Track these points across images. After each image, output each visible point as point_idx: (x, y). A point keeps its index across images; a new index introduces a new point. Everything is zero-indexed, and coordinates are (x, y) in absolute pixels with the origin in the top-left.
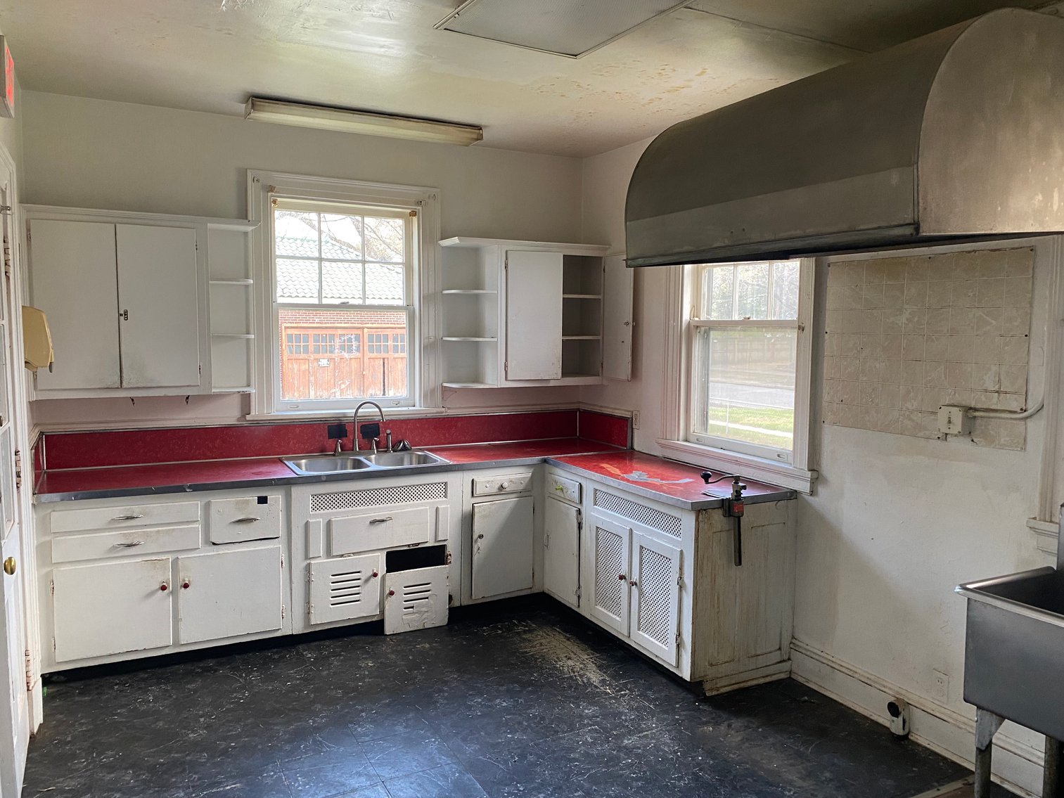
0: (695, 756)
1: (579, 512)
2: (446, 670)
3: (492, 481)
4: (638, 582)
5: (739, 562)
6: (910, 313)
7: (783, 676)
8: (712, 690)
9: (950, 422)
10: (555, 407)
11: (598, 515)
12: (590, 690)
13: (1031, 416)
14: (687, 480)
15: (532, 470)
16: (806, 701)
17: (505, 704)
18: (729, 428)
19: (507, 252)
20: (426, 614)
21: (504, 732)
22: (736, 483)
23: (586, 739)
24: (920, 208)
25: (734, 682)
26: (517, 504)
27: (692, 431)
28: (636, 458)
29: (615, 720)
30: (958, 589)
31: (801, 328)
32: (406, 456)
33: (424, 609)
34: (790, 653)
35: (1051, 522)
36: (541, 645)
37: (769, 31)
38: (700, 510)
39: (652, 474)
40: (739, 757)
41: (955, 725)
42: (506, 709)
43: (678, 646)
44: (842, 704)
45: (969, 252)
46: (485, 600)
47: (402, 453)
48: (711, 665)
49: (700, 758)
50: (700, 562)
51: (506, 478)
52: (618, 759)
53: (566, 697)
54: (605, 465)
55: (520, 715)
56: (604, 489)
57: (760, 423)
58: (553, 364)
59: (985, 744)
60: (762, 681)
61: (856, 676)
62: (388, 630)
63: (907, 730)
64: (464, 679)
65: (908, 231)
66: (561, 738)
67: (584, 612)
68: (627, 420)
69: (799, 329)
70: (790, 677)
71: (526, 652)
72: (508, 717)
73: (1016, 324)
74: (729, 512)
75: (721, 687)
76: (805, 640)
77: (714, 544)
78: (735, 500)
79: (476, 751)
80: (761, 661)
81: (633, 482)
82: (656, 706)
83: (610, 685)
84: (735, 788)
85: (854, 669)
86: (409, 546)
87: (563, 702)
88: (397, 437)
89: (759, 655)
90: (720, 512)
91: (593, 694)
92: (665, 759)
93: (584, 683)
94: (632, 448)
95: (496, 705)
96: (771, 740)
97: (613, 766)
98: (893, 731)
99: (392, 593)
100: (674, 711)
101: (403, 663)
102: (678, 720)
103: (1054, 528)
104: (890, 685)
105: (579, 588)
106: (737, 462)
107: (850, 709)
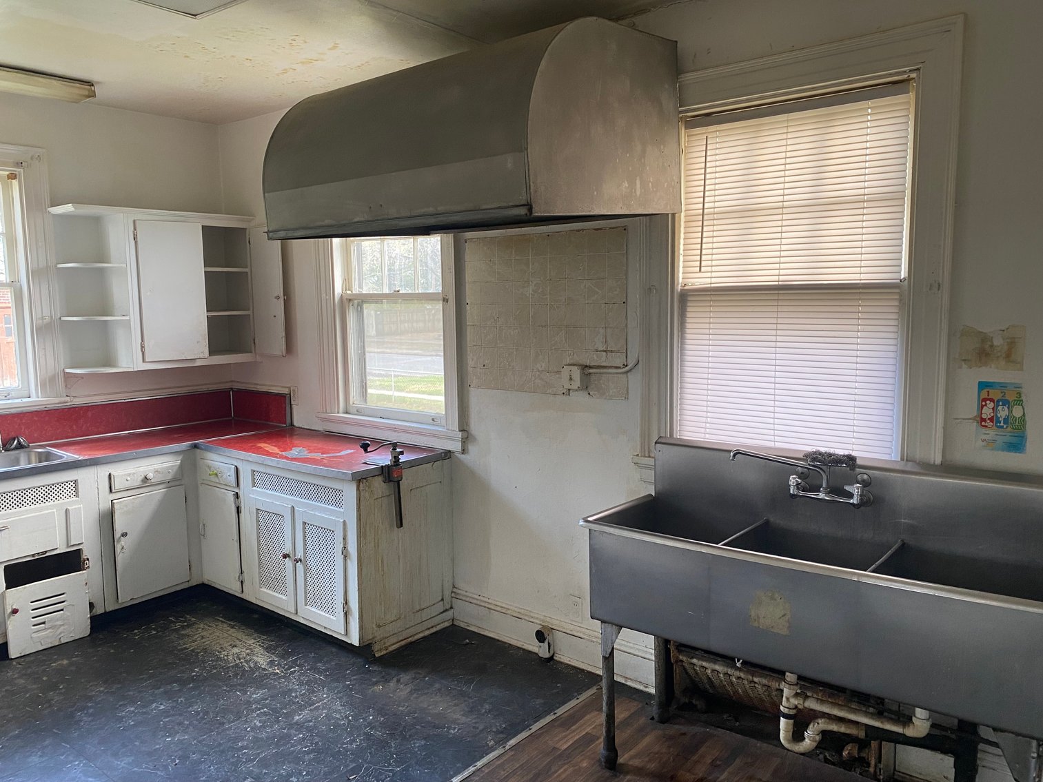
0: (367, 717)
1: (237, 496)
2: (91, 684)
3: (134, 474)
4: (302, 558)
5: (400, 524)
6: (535, 285)
7: (446, 624)
8: (381, 650)
9: (571, 379)
10: (204, 388)
11: (256, 496)
12: (257, 673)
13: (630, 370)
14: (349, 451)
15: (181, 457)
16: (467, 644)
17: (162, 707)
18: (395, 397)
19: (134, 221)
20: (62, 628)
21: (163, 737)
22: (394, 449)
23: (255, 723)
24: (531, 191)
25: (401, 638)
26: (166, 495)
27: (351, 403)
28: (295, 435)
29: (285, 698)
30: (581, 523)
31: (445, 300)
32: (22, 455)
33: (59, 623)
34: (452, 602)
35: (649, 457)
36: (203, 637)
37: (395, 13)
38: (361, 479)
39: (312, 448)
40: (408, 708)
41: (588, 640)
42: (164, 711)
43: (346, 614)
44: (498, 640)
45: (578, 231)
46: (135, 602)
47: (17, 452)
48: (379, 626)
49: (371, 718)
50: (363, 530)
51: (151, 468)
52: (289, 736)
53: (231, 686)
54: (262, 445)
55: (181, 715)
56: (262, 469)
57: (424, 389)
58: (198, 342)
59: (608, 653)
60: (427, 633)
61: (509, 612)
62: (14, 652)
63: (552, 652)
64: (112, 690)
65: (522, 211)
66: (227, 729)
67: (249, 596)
68: (285, 397)
69: (444, 301)
70: (453, 624)
71: (186, 649)
72: (167, 720)
73: (616, 293)
74: (389, 477)
75: (390, 646)
76: (466, 588)
77: (376, 510)
78: (395, 466)
79: (129, 764)
80: (425, 615)
81: (292, 459)
82: (326, 676)
83: (279, 665)
84: (404, 738)
85: (507, 606)
86: (33, 555)
87: (228, 691)
88: (8, 434)
89: (423, 609)
90: (380, 479)
91: (261, 677)
92: (337, 726)
93: (250, 667)
94: (292, 424)
95: (152, 710)
96: (437, 686)
97: (284, 745)
98: (541, 655)
99: (15, 611)
100: (345, 678)
101: (35, 686)
102: (349, 685)
103: (651, 462)
104: (536, 616)
105: (241, 573)
106: (395, 429)
107: (506, 643)
